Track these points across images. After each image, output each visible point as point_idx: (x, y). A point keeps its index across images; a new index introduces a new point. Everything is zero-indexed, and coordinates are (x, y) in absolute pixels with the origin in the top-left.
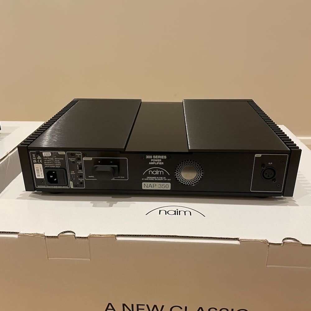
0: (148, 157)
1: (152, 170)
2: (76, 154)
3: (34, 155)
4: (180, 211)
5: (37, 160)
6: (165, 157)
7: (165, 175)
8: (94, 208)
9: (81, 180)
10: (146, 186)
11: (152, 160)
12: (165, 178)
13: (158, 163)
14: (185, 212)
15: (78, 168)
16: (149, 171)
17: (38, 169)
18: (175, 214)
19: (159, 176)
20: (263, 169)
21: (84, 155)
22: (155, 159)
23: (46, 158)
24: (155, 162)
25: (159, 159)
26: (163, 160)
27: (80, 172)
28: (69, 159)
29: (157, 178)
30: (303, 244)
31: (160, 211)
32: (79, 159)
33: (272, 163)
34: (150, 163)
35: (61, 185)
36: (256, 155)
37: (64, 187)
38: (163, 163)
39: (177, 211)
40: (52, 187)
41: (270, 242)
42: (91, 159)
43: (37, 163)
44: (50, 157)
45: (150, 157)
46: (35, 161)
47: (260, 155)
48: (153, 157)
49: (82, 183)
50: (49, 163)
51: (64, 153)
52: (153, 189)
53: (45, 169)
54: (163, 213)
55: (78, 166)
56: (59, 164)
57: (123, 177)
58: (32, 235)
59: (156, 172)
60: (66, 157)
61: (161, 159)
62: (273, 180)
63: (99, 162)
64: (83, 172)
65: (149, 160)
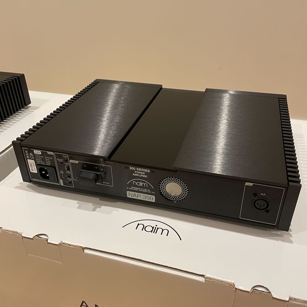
0: (131, 168)
1: (137, 181)
2: (63, 156)
3: (26, 151)
4: (158, 228)
5: (30, 156)
6: (149, 171)
7: (149, 188)
8: (78, 209)
9: (70, 180)
10: (130, 194)
11: (135, 172)
12: (149, 190)
13: (141, 176)
14: (163, 230)
15: (66, 168)
16: (133, 182)
17: (31, 164)
18: (152, 231)
19: (143, 187)
20: (254, 199)
21: (71, 158)
22: (139, 171)
23: (37, 155)
24: (138, 174)
25: (143, 171)
26: (146, 173)
27: (68, 172)
28: (57, 159)
29: (141, 189)
30: (274, 298)
31: (139, 224)
32: (66, 161)
33: (264, 194)
34: (133, 174)
35: (52, 181)
36: (247, 184)
37: (55, 184)
38: (146, 176)
39: (156, 228)
40: (45, 182)
41: (236, 287)
42: (77, 162)
43: (30, 159)
44: (41, 155)
45: (134, 169)
46: (28, 157)
47: (251, 184)
48: (136, 169)
49: (70, 182)
50: (40, 160)
51: (52, 153)
52: (137, 198)
53: (37, 165)
54: (141, 227)
55: (66, 167)
56: (49, 162)
57: (109, 183)
58: (12, 233)
59: (140, 183)
60: (55, 157)
61: (145, 172)
62: (265, 211)
63: (85, 166)
64: (70, 172)
65: (133, 172)
